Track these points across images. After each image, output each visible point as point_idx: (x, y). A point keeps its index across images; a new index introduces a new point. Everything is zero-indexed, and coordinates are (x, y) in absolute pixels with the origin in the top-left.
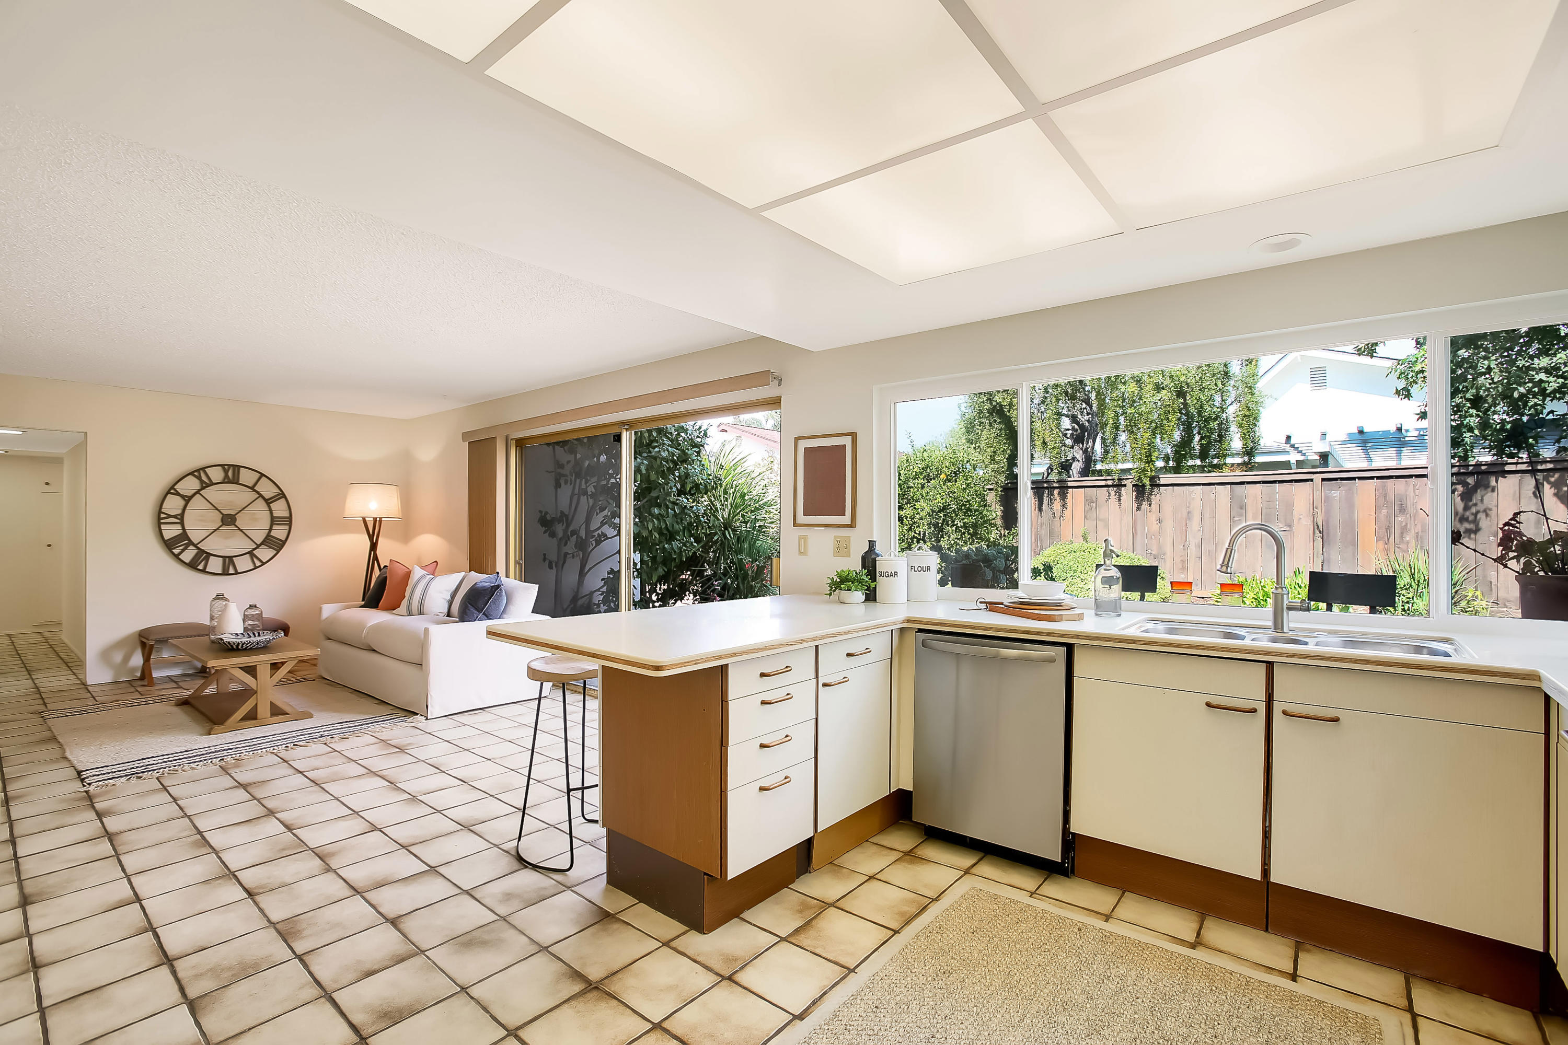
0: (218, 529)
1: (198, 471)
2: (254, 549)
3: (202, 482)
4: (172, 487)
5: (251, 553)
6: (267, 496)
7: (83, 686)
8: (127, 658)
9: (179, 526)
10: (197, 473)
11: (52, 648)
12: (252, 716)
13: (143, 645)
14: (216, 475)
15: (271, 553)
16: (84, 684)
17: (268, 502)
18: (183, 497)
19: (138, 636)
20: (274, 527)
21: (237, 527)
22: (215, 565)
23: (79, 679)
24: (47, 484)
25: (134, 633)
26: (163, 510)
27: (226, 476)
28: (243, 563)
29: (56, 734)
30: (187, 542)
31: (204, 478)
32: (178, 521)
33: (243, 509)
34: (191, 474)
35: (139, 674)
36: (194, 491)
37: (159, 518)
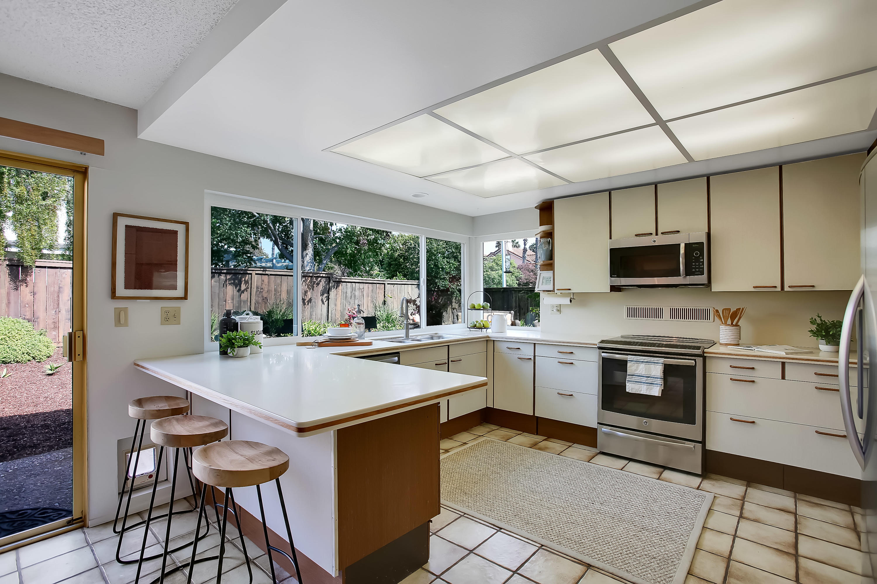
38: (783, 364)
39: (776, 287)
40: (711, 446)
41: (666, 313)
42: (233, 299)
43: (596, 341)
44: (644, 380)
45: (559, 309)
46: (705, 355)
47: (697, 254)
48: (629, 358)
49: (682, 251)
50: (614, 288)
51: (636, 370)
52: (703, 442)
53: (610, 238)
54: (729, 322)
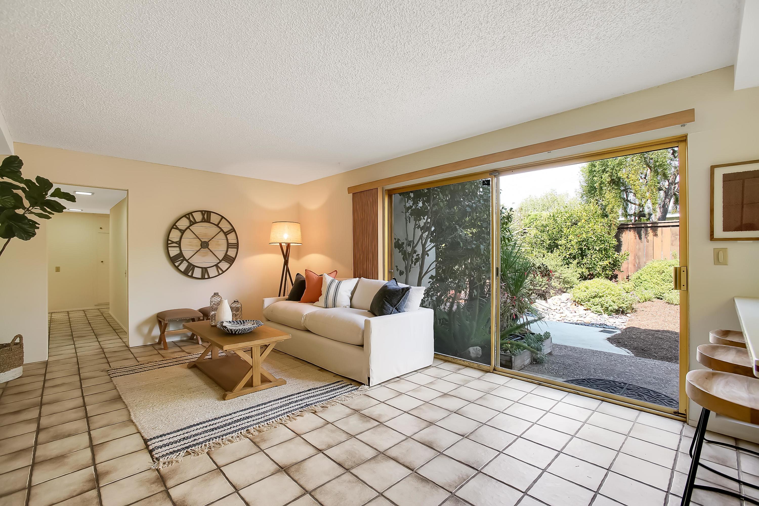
0: (199, 250)
1: (188, 214)
2: (219, 263)
3: (190, 221)
4: (175, 224)
5: (217, 265)
6: (225, 230)
7: (127, 348)
8: (151, 331)
9: (178, 249)
10: (188, 215)
11: (105, 319)
12: (250, 384)
13: (160, 322)
14: (198, 217)
15: (227, 265)
16: (127, 347)
17: (226, 234)
18: (180, 230)
19: (156, 316)
20: (229, 250)
21: (209, 249)
22: (197, 273)
23: (124, 342)
24: (101, 228)
25: (155, 315)
26: (169, 239)
27: (203, 218)
28: (213, 272)
29: (120, 393)
30: (182, 258)
31: (191, 219)
32: (178, 245)
33: (212, 238)
34: (185, 216)
35: (157, 341)
36: (186, 227)
37: (168, 244)
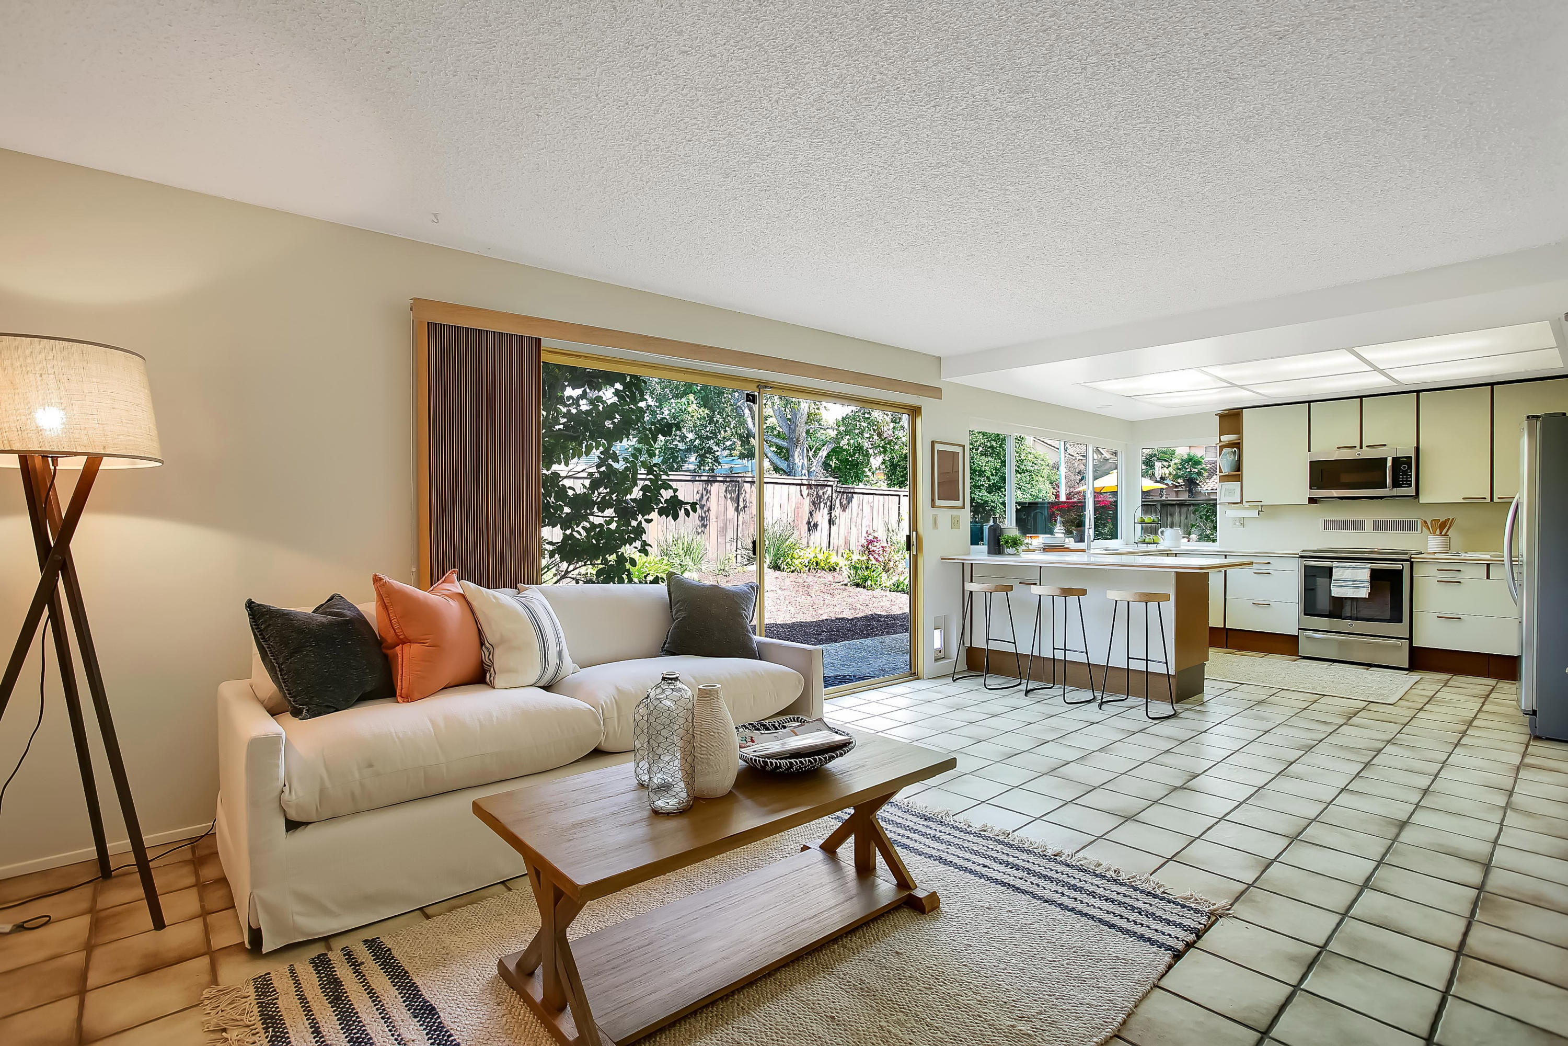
38: (1488, 565)
39: (1485, 498)
40: (1418, 643)
41: (1369, 525)
42: (717, 518)
43: (1298, 551)
44: (1350, 584)
45: (1243, 522)
46: (1412, 560)
47: (1404, 467)
48: (1335, 564)
49: (1389, 463)
50: (1312, 500)
51: (1341, 575)
52: (1410, 639)
53: (1309, 451)
54: (1438, 532)
